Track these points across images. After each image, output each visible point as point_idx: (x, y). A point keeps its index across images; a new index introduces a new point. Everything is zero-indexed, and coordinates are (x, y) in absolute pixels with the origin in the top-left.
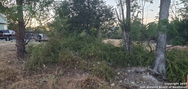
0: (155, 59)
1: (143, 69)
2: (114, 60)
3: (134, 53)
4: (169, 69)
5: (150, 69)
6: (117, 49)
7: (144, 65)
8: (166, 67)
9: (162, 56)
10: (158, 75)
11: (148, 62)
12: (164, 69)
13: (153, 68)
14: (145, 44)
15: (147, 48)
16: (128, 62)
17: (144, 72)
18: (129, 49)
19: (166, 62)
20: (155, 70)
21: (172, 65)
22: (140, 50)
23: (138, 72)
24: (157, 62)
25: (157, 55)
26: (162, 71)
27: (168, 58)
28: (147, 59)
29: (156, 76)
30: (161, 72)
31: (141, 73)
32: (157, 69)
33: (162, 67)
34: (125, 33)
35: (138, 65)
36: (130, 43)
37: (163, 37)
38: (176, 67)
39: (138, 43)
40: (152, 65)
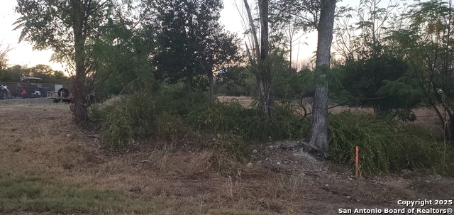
0: (311, 127)
1: (293, 144)
2: (246, 131)
3: (277, 119)
4: (332, 141)
5: (305, 143)
6: (249, 113)
7: (295, 137)
8: (328, 139)
9: (322, 121)
10: (316, 151)
11: (301, 131)
12: (325, 141)
13: (308, 141)
14: (295, 103)
15: (298, 110)
16: (269, 135)
17: (295, 148)
18: (269, 112)
19: (329, 130)
20: (312, 144)
21: (336, 135)
22: (287, 113)
23: (286, 148)
24: (315, 131)
25: (314, 120)
26: (323, 146)
27: (331, 124)
28: (300, 127)
29: (313, 152)
30: (321, 147)
31: (291, 149)
32: (316, 142)
33: (323, 139)
34: (261, 84)
35: (285, 137)
36: (270, 103)
37: (322, 91)
38: (343, 137)
39: (283, 103)
40: (307, 136)
